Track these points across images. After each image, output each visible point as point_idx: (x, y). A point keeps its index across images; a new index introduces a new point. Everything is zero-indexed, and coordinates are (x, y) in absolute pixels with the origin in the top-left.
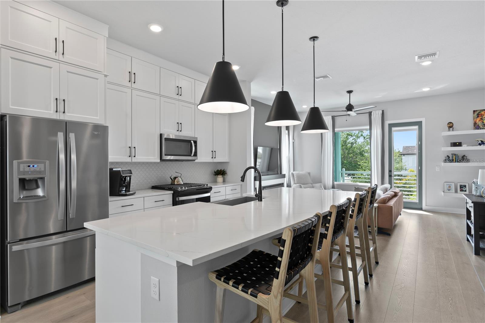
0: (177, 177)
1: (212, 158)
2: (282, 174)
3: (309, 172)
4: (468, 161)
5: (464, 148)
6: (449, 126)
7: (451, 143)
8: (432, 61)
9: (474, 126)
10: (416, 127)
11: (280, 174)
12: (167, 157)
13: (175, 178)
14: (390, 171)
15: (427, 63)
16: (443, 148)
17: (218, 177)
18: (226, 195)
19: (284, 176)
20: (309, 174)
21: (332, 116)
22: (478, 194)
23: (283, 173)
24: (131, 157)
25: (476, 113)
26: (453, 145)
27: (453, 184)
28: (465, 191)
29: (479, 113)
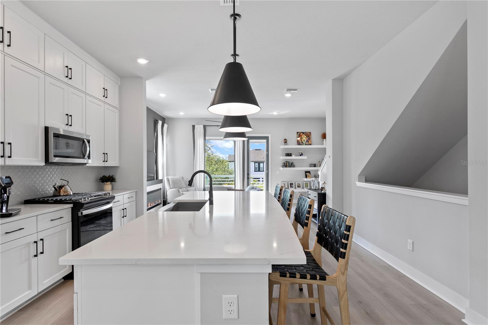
0: (63, 186)
1: (104, 161)
2: (158, 179)
3: (182, 176)
4: (294, 166)
5: (293, 157)
6: (285, 141)
7: (286, 154)
8: (292, 94)
9: (298, 143)
10: (265, 141)
11: (156, 179)
12: (55, 159)
13: (61, 187)
14: (248, 174)
15: (288, 95)
16: (282, 157)
17: (105, 184)
18: (123, 204)
19: (161, 181)
20: (183, 178)
21: (204, 125)
22: (314, 188)
23: (160, 177)
24: (3, 158)
25: (298, 134)
26: (287, 155)
27: (286, 183)
28: (293, 187)
29: (299, 134)
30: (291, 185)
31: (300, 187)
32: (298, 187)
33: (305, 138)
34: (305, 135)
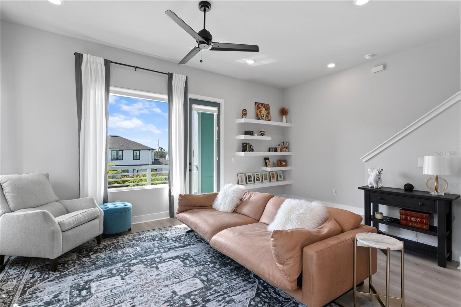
4: (253, 151)
5: (254, 137)
6: (244, 113)
7: (246, 131)
10: (216, 108)
14: (190, 164)
21: (105, 60)
27: (243, 175)
28: (251, 181)
29: (258, 106)
30: (249, 178)
31: (259, 180)
32: (257, 180)
33: (264, 112)
34: (264, 108)
